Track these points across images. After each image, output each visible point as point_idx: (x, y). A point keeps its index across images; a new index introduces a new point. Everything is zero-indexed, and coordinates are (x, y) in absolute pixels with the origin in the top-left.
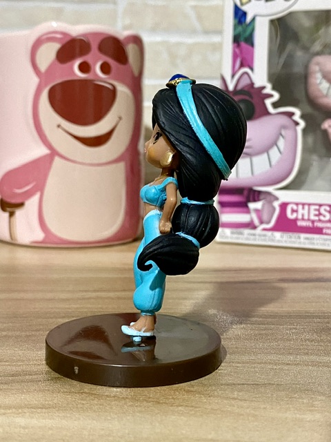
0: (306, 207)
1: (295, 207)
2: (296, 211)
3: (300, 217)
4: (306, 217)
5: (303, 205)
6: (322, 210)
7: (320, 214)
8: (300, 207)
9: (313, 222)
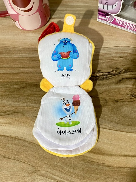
0: (121, 21)
1: (118, 20)
2: (118, 21)
3: (119, 23)
4: (120, 23)
5: (120, 21)
6: (124, 23)
7: (124, 24)
8: (119, 21)
9: (122, 25)
